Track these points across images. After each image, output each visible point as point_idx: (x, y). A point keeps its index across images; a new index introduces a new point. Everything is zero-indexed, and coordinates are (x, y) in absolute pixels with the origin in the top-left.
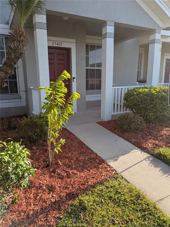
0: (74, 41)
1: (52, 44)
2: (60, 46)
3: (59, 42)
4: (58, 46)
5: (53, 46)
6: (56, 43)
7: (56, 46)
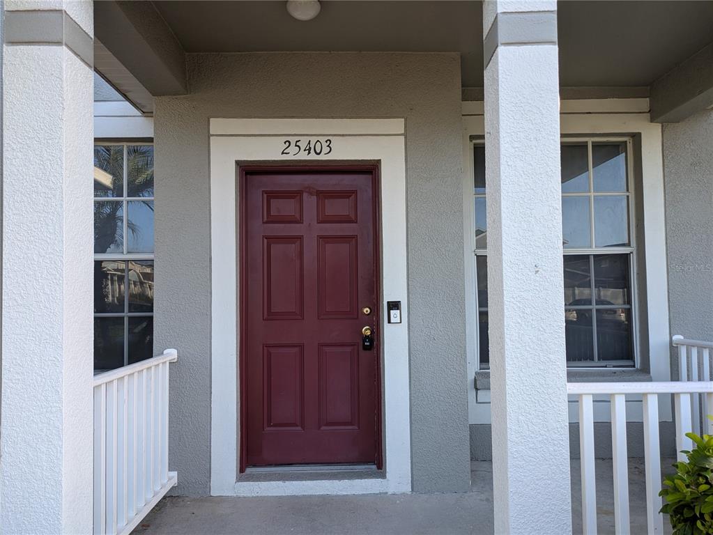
0: (397, 125)
1: (283, 153)
2: (322, 157)
3: (316, 139)
4: (313, 157)
5: (285, 157)
6: (303, 145)
7: (303, 156)
